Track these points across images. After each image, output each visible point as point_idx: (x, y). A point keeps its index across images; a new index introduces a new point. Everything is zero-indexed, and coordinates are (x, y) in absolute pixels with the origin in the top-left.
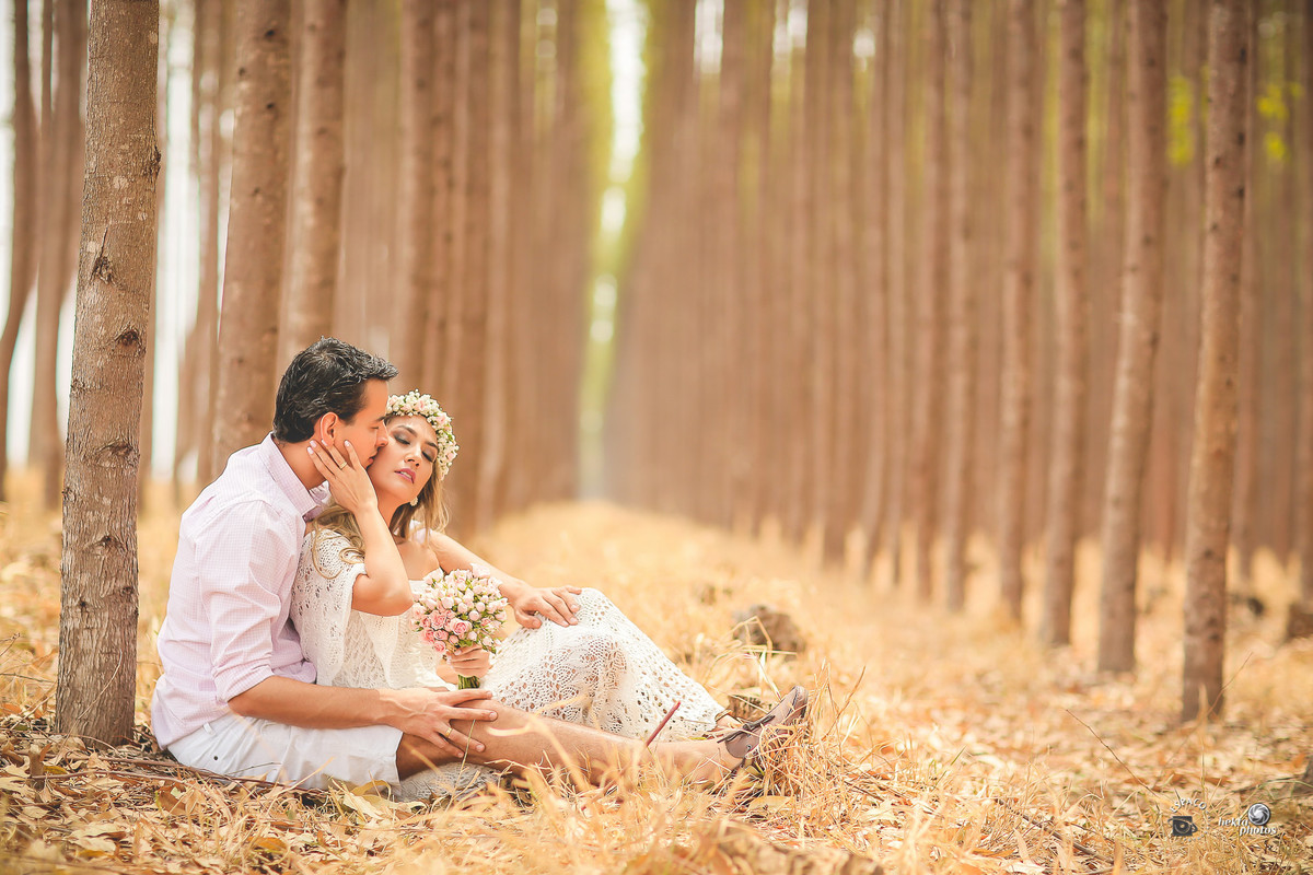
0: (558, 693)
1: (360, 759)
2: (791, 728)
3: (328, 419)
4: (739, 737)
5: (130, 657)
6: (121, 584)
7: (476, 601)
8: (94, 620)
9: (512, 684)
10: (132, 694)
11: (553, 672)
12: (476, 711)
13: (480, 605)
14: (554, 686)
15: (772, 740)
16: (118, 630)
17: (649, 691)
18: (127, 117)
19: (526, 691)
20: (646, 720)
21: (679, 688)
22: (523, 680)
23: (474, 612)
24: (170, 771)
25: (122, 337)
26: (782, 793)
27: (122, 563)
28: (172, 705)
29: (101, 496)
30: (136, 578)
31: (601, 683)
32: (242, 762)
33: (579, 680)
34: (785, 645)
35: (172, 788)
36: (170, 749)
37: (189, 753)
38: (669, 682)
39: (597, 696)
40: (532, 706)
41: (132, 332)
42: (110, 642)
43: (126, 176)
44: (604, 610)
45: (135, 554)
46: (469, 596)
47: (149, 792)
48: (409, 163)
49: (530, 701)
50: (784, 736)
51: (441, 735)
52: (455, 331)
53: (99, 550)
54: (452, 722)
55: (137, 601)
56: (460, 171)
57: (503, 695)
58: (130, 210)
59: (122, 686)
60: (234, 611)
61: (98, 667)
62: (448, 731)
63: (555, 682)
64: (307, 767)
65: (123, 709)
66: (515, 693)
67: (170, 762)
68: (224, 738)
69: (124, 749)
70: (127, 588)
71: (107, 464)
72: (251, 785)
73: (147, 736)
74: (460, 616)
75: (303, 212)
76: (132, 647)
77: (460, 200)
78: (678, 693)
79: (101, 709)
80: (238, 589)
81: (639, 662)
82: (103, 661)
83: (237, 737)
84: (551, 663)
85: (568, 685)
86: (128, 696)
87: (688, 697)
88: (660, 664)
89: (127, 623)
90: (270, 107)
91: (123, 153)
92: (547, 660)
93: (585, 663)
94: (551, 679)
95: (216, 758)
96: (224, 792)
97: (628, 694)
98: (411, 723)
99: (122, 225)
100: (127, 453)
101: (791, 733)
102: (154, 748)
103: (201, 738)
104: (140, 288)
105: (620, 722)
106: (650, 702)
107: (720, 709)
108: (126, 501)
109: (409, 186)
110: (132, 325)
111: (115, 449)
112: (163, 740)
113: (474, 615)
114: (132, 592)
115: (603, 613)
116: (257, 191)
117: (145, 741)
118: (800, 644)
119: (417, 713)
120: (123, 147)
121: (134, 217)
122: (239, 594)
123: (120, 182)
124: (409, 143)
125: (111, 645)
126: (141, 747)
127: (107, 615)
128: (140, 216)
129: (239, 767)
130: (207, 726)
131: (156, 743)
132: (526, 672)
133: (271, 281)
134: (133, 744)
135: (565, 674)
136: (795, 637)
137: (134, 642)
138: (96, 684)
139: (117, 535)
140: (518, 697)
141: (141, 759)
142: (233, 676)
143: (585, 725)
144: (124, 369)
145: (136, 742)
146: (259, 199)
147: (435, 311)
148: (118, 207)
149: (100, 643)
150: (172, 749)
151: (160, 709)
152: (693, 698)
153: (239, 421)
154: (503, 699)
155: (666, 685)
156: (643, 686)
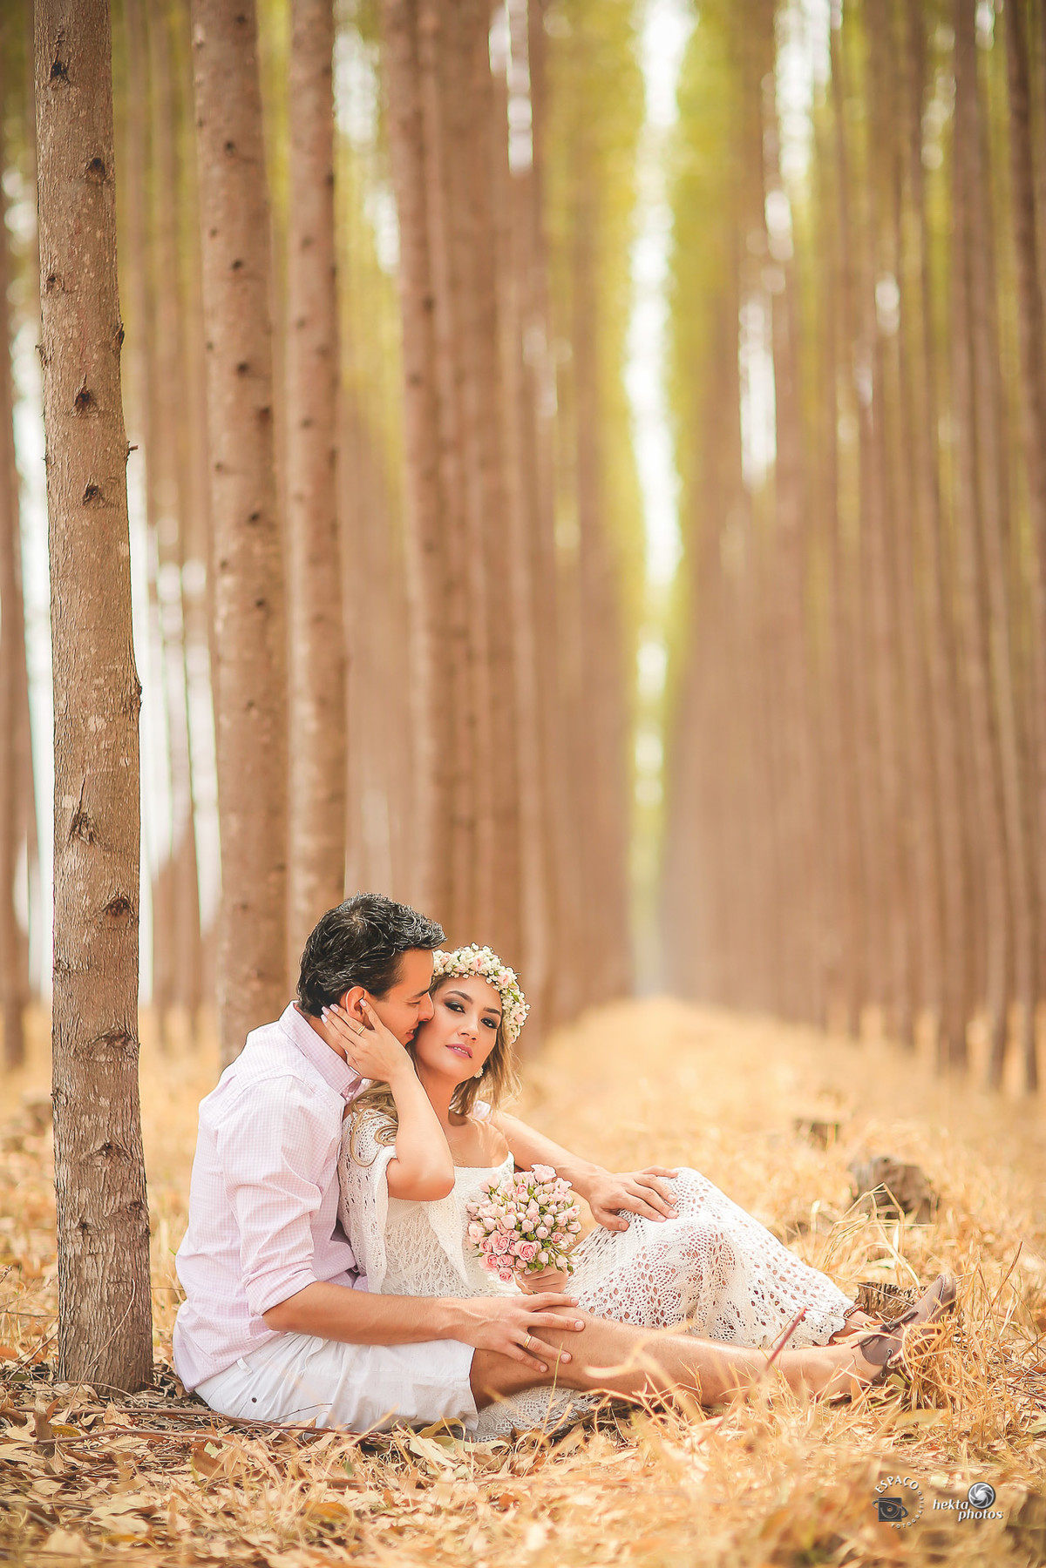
0: (657, 1297)
1: (427, 1388)
2: (938, 1325)
3: (355, 994)
4: (876, 1341)
5: (143, 1283)
6: (127, 1199)
7: (543, 1212)
8: (98, 1244)
9: (601, 1290)
10: (149, 1328)
11: (648, 1273)
12: (560, 1317)
13: (548, 1218)
14: (651, 1290)
15: (917, 1342)
16: (127, 1254)
17: (763, 1287)
18: (99, 646)
19: (618, 1297)
20: (764, 1324)
21: (798, 1281)
22: (614, 1285)
23: (541, 1229)
24: (200, 1419)
25: (110, 906)
26: (932, 1404)
27: (127, 1173)
28: (198, 1338)
29: (97, 1096)
30: (144, 1191)
31: (706, 1282)
32: (285, 1403)
33: (680, 1281)
34: (916, 1204)
35: (205, 1443)
36: (198, 1391)
37: (223, 1397)
38: (787, 1276)
39: (702, 1297)
40: (627, 1315)
41: (122, 900)
42: (119, 1269)
43: (103, 715)
44: (703, 1194)
45: (142, 1162)
46: (534, 1208)
47: (179, 1450)
48: (421, 642)
49: (623, 1309)
50: (931, 1336)
51: (519, 1345)
52: (487, 829)
53: (99, 1161)
54: (531, 1330)
55: (148, 1217)
56: (480, 641)
57: (591, 1304)
58: (111, 756)
59: (136, 1320)
60: (266, 1206)
61: (106, 1299)
62: (527, 1339)
63: (652, 1285)
64: (364, 1403)
65: (139, 1347)
66: (605, 1301)
67: (199, 1408)
68: (263, 1373)
69: (144, 1396)
70: (135, 1204)
71: (102, 1058)
72: (298, 1432)
73: (169, 1375)
74: (525, 1237)
75: (304, 714)
76: (145, 1272)
77: (482, 674)
78: (798, 1288)
79: (113, 1349)
80: (265, 1179)
81: (750, 1253)
82: (112, 1292)
83: (277, 1374)
84: (645, 1262)
85: (668, 1286)
86: (144, 1331)
87: (809, 1292)
88: (774, 1254)
89: (137, 1244)
90: (261, 604)
91: (97, 688)
92: (640, 1259)
93: (687, 1260)
94: (647, 1281)
95: (254, 1400)
96: (267, 1442)
97: (739, 1295)
98: (482, 1333)
99: (102, 773)
100: (125, 1043)
101: (939, 1332)
102: (178, 1391)
103: (235, 1376)
104: (128, 847)
105: (732, 1328)
106: (766, 1301)
107: (850, 1303)
108: (127, 1100)
109: (422, 666)
110: (121, 891)
111: (110, 1039)
112: (189, 1381)
113: (543, 1232)
114: (141, 1208)
115: (701, 1198)
116: (250, 705)
117: (168, 1383)
118: (933, 1200)
119: (489, 1319)
120: (97, 681)
121: (116, 763)
122: (271, 1185)
123: (96, 723)
124: (420, 617)
125: (120, 1272)
126: (163, 1391)
127: (113, 1237)
128: (122, 761)
129: (282, 1410)
130: (241, 1362)
131: (181, 1384)
132: (616, 1274)
133: (275, 810)
134: (154, 1388)
135: (663, 1275)
136: (926, 1193)
137: (147, 1266)
138: (105, 1318)
139: (119, 1142)
140: (609, 1305)
141: (165, 1408)
142: (268, 1283)
143: (690, 1335)
144: (115, 944)
145: (156, 1385)
146: (254, 713)
147: (463, 811)
148: (95, 753)
149: (107, 1271)
150: (203, 1392)
151: (183, 1345)
152: (816, 1292)
153: (247, 979)
154: (592, 1308)
155: (783, 1279)
156: (755, 1283)
